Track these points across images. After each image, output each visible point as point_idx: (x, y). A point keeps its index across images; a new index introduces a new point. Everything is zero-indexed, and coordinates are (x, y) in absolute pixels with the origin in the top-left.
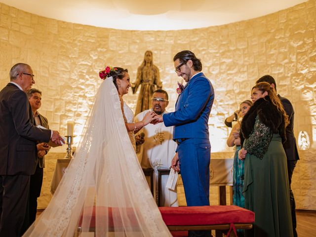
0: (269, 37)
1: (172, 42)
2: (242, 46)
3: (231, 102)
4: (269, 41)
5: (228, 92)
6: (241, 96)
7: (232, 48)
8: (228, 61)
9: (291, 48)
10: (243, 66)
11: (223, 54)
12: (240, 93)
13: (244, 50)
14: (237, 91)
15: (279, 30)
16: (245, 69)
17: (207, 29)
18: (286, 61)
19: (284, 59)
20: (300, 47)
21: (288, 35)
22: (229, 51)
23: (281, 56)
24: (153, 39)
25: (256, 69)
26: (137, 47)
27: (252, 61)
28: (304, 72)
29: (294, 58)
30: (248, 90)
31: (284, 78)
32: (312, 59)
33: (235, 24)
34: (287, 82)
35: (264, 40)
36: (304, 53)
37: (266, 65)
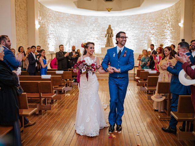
0: (144, 20)
1: (117, 20)
2: (137, 22)
3: (133, 39)
4: (144, 22)
5: (133, 36)
6: (136, 37)
7: (134, 23)
8: (133, 26)
9: (149, 24)
10: (137, 28)
11: (132, 24)
12: (136, 36)
13: (137, 23)
14: (135, 35)
15: (147, 19)
16: (137, 29)
17: (127, 16)
18: (148, 28)
19: (147, 27)
20: (151, 25)
21: (149, 20)
22: (133, 23)
23: (146, 27)
24: (111, 19)
25: (140, 30)
26: (106, 21)
27: (139, 27)
28: (152, 32)
29: (150, 28)
30: (138, 35)
31: (147, 33)
32: (154, 29)
33: (135, 15)
34: (147, 34)
35: (143, 21)
36: (152, 27)
37: (142, 29)
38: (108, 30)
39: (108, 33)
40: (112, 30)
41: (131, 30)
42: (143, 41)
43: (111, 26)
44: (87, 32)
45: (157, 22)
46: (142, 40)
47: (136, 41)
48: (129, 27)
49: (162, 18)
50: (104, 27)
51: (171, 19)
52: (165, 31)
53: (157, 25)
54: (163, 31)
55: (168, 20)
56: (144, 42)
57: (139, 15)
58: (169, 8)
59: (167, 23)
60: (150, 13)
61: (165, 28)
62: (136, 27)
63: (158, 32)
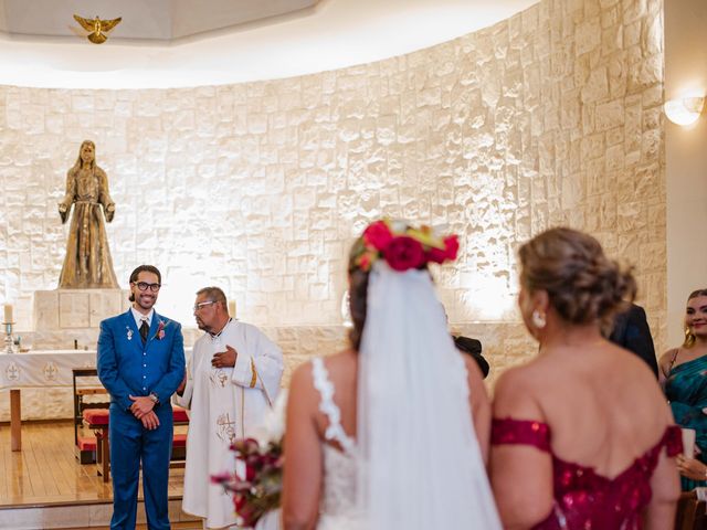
0: (304, 118)
1: (128, 113)
2: (257, 128)
3: (238, 233)
4: (304, 126)
5: (232, 214)
6: (254, 222)
7: (239, 132)
8: (233, 156)
9: (340, 142)
10: (259, 166)
11: (223, 141)
12: (252, 217)
13: (261, 137)
14: (246, 214)
15: (321, 107)
16: (262, 173)
17: (195, 90)
18: (332, 165)
19: (329, 161)
20: (355, 144)
21: (336, 118)
22: (233, 137)
23: (323, 157)
24: (90, 106)
25: (281, 175)
26: (60, 122)
27: (274, 159)
28: (359, 188)
29: (343, 163)
30: (266, 212)
31: (326, 196)
32: (372, 168)
33: (246, 87)
34: (330, 203)
35: (296, 121)
36: (359, 156)
37: (297, 171)
38: (73, 175)
39: (76, 197)
40: (101, 178)
41: (218, 178)
42: (303, 250)
45: (398, 129)
46: (296, 243)
47: (258, 245)
49: (435, 100)
50: (47, 156)
51: (503, 101)
52: (464, 179)
53: (396, 147)
54: (443, 181)
55: (479, 108)
56: (310, 257)
57: (272, 88)
58: (482, 36)
59: (469, 132)
60: (344, 74)
61: (461, 162)
63: (406, 192)
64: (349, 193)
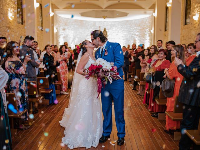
1: (111, 24)
2: (125, 26)
3: (123, 39)
5: (123, 36)
7: (124, 26)
8: (123, 29)
9: (135, 28)
12: (125, 37)
20: (136, 29)
21: (134, 25)
23: (133, 30)
24: (106, 23)
27: (127, 30)
28: (136, 34)
29: (135, 31)
30: (126, 36)
31: (133, 35)
32: (138, 32)
33: (125, 21)
34: (133, 36)
35: (130, 25)
36: (137, 30)
37: (129, 31)
41: (121, 32)
42: (130, 41)
43: (106, 29)
44: (87, 33)
45: (140, 27)
46: (129, 40)
47: (125, 40)
48: (120, 30)
49: (144, 24)
51: (149, 26)
52: (146, 34)
53: (140, 29)
54: (144, 34)
55: (147, 26)
56: (131, 42)
57: (127, 21)
58: (148, 17)
59: (146, 28)
60: (135, 20)
61: (146, 32)
62: (125, 30)
63: (141, 35)
64: (135, 34)
